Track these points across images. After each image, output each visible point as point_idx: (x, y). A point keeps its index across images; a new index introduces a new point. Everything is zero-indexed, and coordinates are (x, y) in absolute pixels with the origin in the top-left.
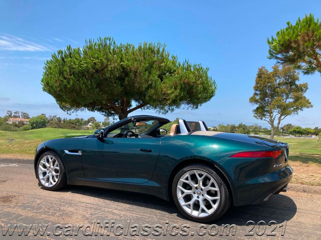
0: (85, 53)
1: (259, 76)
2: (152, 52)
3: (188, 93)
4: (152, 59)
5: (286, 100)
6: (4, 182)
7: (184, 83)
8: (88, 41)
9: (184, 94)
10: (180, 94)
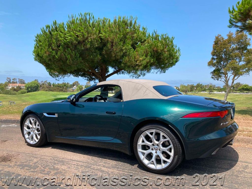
0: (69, 27)
1: (216, 43)
2: (125, 24)
3: (156, 60)
4: (125, 31)
5: (239, 63)
6: (5, 141)
7: (154, 51)
8: (71, 16)
9: (153, 61)
10: (150, 61)
